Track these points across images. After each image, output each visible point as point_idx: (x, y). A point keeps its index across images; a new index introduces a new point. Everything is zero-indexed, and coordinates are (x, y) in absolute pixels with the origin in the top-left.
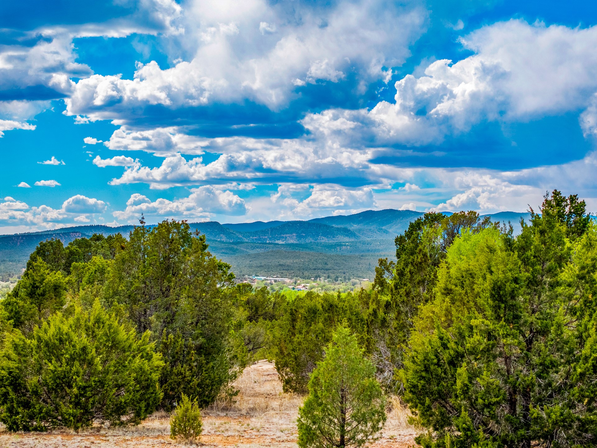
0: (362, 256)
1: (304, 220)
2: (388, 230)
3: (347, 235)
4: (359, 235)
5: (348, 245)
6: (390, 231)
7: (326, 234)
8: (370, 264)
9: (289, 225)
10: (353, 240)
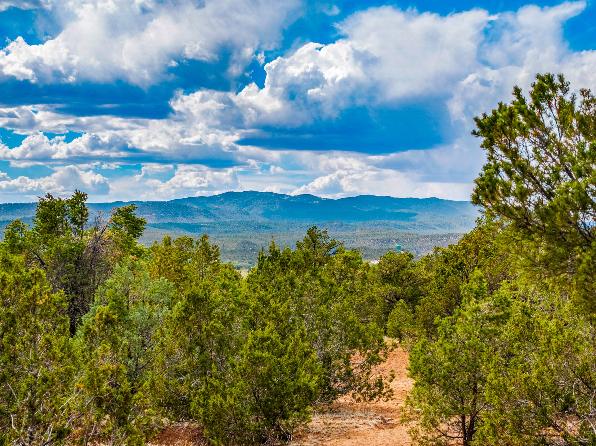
0: (218, 237)
1: (164, 200)
2: (248, 212)
3: (206, 216)
4: (218, 216)
5: (206, 226)
6: (251, 212)
7: (185, 215)
8: (224, 246)
9: (148, 206)
10: (212, 221)
